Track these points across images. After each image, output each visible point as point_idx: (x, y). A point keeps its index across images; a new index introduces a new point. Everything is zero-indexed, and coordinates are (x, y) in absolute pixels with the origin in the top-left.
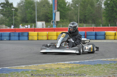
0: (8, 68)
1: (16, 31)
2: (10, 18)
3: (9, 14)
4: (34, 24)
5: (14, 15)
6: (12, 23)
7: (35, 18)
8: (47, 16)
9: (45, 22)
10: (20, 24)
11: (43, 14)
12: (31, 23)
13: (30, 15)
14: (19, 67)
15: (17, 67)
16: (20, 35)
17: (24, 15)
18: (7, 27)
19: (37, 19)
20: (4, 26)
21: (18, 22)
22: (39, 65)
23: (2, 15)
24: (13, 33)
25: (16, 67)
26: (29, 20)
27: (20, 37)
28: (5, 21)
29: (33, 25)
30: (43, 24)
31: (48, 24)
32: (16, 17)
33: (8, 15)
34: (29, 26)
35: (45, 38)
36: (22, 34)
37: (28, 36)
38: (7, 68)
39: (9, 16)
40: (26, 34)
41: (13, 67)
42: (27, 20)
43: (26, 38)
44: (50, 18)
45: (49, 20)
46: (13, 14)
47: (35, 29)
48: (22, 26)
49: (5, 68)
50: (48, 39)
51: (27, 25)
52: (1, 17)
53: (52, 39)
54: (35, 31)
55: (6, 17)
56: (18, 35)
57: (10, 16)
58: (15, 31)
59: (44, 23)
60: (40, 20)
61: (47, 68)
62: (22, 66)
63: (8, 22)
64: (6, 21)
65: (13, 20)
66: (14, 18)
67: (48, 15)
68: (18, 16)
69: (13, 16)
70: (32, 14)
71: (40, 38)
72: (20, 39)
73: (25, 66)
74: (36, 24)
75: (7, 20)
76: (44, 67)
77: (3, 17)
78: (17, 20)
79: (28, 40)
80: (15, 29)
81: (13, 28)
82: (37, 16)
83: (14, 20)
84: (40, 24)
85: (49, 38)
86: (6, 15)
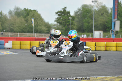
2: (66, 27)
3: (66, 22)
4: (91, 33)
5: (70, 24)
8: (105, 25)
11: (101, 24)
12: (88, 32)
13: (87, 24)
17: (81, 24)
18: (63, 36)
19: (94, 28)
22: (99, 77)
23: (59, 24)
26: (85, 29)
29: (90, 35)
30: (100, 34)
31: (106, 34)
32: (72, 25)
37: (85, 46)
42: (84, 29)
44: (108, 28)
45: (108, 29)
46: (70, 23)
47: (92, 39)
50: (106, 50)
52: (58, 25)
53: (110, 50)
54: (92, 41)
55: (63, 26)
57: (66, 25)
59: (102, 32)
60: (97, 29)
63: (64, 31)
64: (62, 30)
66: (70, 26)
67: (107, 24)
68: (74, 25)
69: (70, 25)
70: (89, 23)
71: (98, 48)
75: (64, 28)
76: (104, 80)
77: (59, 26)
82: (94, 25)
84: (97, 34)
85: (108, 48)
86: (62, 24)
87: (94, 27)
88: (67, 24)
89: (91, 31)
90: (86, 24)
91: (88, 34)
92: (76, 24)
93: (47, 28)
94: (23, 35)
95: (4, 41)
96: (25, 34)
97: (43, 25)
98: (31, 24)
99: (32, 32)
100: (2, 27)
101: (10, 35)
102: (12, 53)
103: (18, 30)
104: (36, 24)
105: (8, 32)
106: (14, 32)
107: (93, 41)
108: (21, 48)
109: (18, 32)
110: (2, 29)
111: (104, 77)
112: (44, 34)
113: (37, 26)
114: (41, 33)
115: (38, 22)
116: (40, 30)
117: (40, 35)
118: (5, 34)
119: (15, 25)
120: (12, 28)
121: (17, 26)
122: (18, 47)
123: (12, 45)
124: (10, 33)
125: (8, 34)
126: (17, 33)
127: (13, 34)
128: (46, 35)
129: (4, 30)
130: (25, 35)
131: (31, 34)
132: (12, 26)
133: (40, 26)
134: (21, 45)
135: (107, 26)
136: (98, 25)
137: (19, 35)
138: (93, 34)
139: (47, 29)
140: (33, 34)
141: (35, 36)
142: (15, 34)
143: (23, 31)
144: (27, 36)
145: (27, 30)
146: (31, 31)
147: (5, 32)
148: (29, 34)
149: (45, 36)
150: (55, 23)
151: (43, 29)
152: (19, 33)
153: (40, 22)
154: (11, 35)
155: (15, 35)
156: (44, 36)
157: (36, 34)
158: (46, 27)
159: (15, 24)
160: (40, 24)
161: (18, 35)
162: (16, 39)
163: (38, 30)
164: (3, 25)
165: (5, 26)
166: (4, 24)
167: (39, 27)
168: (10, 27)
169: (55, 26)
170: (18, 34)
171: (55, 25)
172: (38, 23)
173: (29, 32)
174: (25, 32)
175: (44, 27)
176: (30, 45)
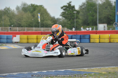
0: (71, 70)
2: (72, 20)
3: (71, 16)
5: (75, 18)
6: (73, 25)
7: (97, 21)
8: (108, 18)
11: (105, 17)
12: (92, 25)
13: (92, 18)
14: (82, 70)
15: (80, 70)
16: (82, 37)
17: (86, 17)
18: (68, 29)
19: (99, 21)
20: (66, 29)
21: (79, 25)
23: (64, 18)
24: (75, 35)
25: (79, 70)
26: (90, 23)
27: (82, 40)
28: (66, 24)
29: (95, 27)
30: (105, 27)
32: (77, 19)
33: (70, 17)
34: (90, 29)
35: (107, 41)
36: (84, 36)
37: (90, 38)
38: (70, 70)
39: (70, 19)
40: (87, 37)
41: (76, 69)
42: (89, 22)
43: (88, 40)
44: (112, 20)
45: (111, 22)
46: (74, 17)
47: (96, 31)
50: (110, 42)
51: (89, 28)
52: (63, 19)
53: (114, 42)
54: (96, 34)
55: (68, 20)
56: (79, 38)
57: (72, 19)
58: (77, 34)
59: (106, 25)
60: (102, 22)
61: (110, 71)
62: (84, 69)
63: (69, 25)
64: (68, 24)
66: (75, 20)
67: (110, 17)
68: (79, 19)
69: (74, 18)
70: (93, 16)
71: (102, 41)
72: (82, 42)
73: (87, 68)
74: (98, 26)
75: (69, 22)
76: (108, 70)
77: (65, 20)
78: (78, 23)
79: (90, 42)
80: (77, 32)
81: (75, 30)
82: (99, 18)
83: (75, 22)
84: (101, 27)
85: (112, 40)
86: (68, 18)
87: (99, 20)
88: (72, 18)
90: (90, 18)
91: (93, 27)
92: (80, 17)
93: (53, 22)
94: (30, 29)
95: (12, 35)
96: (32, 28)
97: (49, 19)
98: (37, 19)
99: (38, 27)
100: (10, 22)
102: (19, 46)
103: (25, 25)
104: (42, 18)
105: (16, 27)
106: (22, 27)
108: (29, 42)
109: (25, 27)
110: (10, 24)
111: (107, 67)
112: (50, 28)
113: (44, 21)
114: (48, 27)
115: (44, 17)
116: (47, 24)
117: (46, 29)
118: (13, 29)
120: (19, 23)
121: (24, 21)
122: (25, 41)
123: (19, 39)
124: (18, 28)
125: (16, 29)
127: (21, 29)
129: (12, 25)
131: (38, 28)
132: (19, 21)
133: (46, 20)
134: (28, 39)
136: (102, 18)
137: (27, 29)
140: (40, 28)
141: (41, 30)
143: (30, 26)
144: (34, 30)
145: (34, 25)
146: (38, 25)
147: (13, 27)
148: (36, 28)
150: (61, 17)
152: (26, 28)
153: (46, 16)
154: (18, 30)
155: (23, 30)
156: (50, 30)
157: (42, 28)
158: (52, 21)
159: (22, 19)
160: (46, 19)
161: (26, 30)
162: (24, 33)
163: (45, 24)
164: (11, 20)
166: (12, 20)
167: (45, 21)
168: (18, 22)
169: (61, 21)
170: (25, 29)
171: (60, 19)
172: (45, 18)
173: (35, 26)
174: (32, 27)
175: (50, 21)
176: (37, 39)
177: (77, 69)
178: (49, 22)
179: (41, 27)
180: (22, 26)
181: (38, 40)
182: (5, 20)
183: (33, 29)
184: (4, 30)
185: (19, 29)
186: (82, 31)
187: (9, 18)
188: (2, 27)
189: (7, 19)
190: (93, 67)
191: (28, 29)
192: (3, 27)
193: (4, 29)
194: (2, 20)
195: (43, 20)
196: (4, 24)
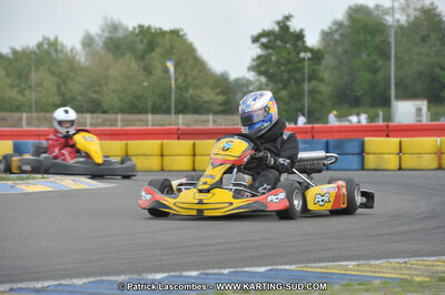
0: (293, 267)
1: (316, 135)
2: (293, 87)
3: (290, 72)
4: (385, 109)
5: (306, 76)
6: (299, 106)
7: (389, 87)
8: (434, 79)
9: (430, 102)
10: (330, 112)
11: (420, 73)
12: (373, 105)
13: (370, 76)
15: (326, 267)
16: (332, 150)
17: (346, 77)
19: (396, 90)
21: (322, 103)
22: (412, 260)
23: (263, 79)
24: (305, 143)
25: (321, 268)
26: (363, 95)
29: (381, 114)
30: (419, 110)
31: (440, 109)
32: (314, 83)
33: (285, 75)
34: (364, 119)
35: (429, 161)
36: (340, 145)
37: (362, 152)
38: (287, 267)
39: (289, 80)
40: (353, 147)
41: (313, 265)
42: (359, 94)
43: (355, 160)
46: (304, 74)
47: (388, 126)
48: (336, 116)
49: (279, 267)
50: (440, 168)
51: (358, 115)
52: (261, 83)
54: (388, 136)
55: (280, 85)
57: (292, 81)
58: (313, 137)
59: (423, 104)
60: (407, 93)
62: (344, 263)
63: (284, 104)
65: (304, 95)
66: (306, 87)
67: (441, 73)
68: (321, 80)
69: (303, 80)
70: (375, 71)
71: (409, 162)
73: (356, 263)
74: (393, 110)
75: (284, 93)
76: (434, 269)
77: (267, 84)
78: (318, 97)
79: (363, 169)
80: (313, 128)
82: (396, 79)
83: (306, 94)
84: (406, 111)
86: (277, 78)
87: (396, 85)
88: (294, 78)
89: (385, 103)
90: (364, 78)
91: (373, 110)
92: (326, 75)
93: (222, 93)
94: (135, 121)
96: (142, 117)
97: (207, 83)
98: (163, 81)
99: (167, 111)
100: (61, 94)
101: (88, 122)
102: (96, 183)
103: (117, 105)
104: (181, 80)
105: (82, 112)
106: (105, 112)
107: (390, 134)
109: (117, 113)
110: (59, 102)
111: (433, 258)
112: (211, 117)
113: (186, 89)
114: (202, 114)
115: (186, 75)
116: (197, 102)
117: (196, 122)
119: (105, 88)
120: (94, 96)
121: (113, 91)
124: (88, 116)
125: (82, 120)
126: (112, 116)
127: (100, 120)
128: (219, 121)
130: (142, 121)
131: (165, 116)
132: (95, 92)
133: (196, 87)
135: (442, 79)
136: (410, 79)
137: (122, 120)
138: (390, 113)
139: (221, 98)
140: (173, 116)
141: (177, 124)
142: (107, 120)
143: (134, 107)
144: (150, 123)
145: (150, 104)
146: (164, 106)
148: (159, 117)
149: (215, 122)
150: (251, 76)
151: (208, 99)
152: (120, 116)
153: (195, 73)
154: (92, 125)
156: (211, 123)
157: (181, 116)
158: (218, 90)
159: (106, 84)
160: (196, 81)
161: (119, 123)
162: (111, 135)
163: (190, 101)
164: (63, 88)
165: (71, 91)
166: (65, 84)
167: (191, 91)
168: (89, 93)
170: (116, 120)
171: (248, 81)
172: (190, 79)
173: (155, 111)
174: (143, 111)
175: (209, 91)
176: (162, 155)
177: (316, 265)
178: (208, 95)
179: (177, 112)
180: (105, 108)
181: (165, 158)
182: (41, 85)
183: (147, 121)
184: (36, 123)
185: (94, 121)
186: (333, 127)
187: (55, 79)
188: (31, 112)
189: (50, 82)
190: (375, 258)
191: (128, 120)
192: (34, 115)
193: (38, 119)
194: (30, 87)
195: (184, 84)
196: (36, 103)
